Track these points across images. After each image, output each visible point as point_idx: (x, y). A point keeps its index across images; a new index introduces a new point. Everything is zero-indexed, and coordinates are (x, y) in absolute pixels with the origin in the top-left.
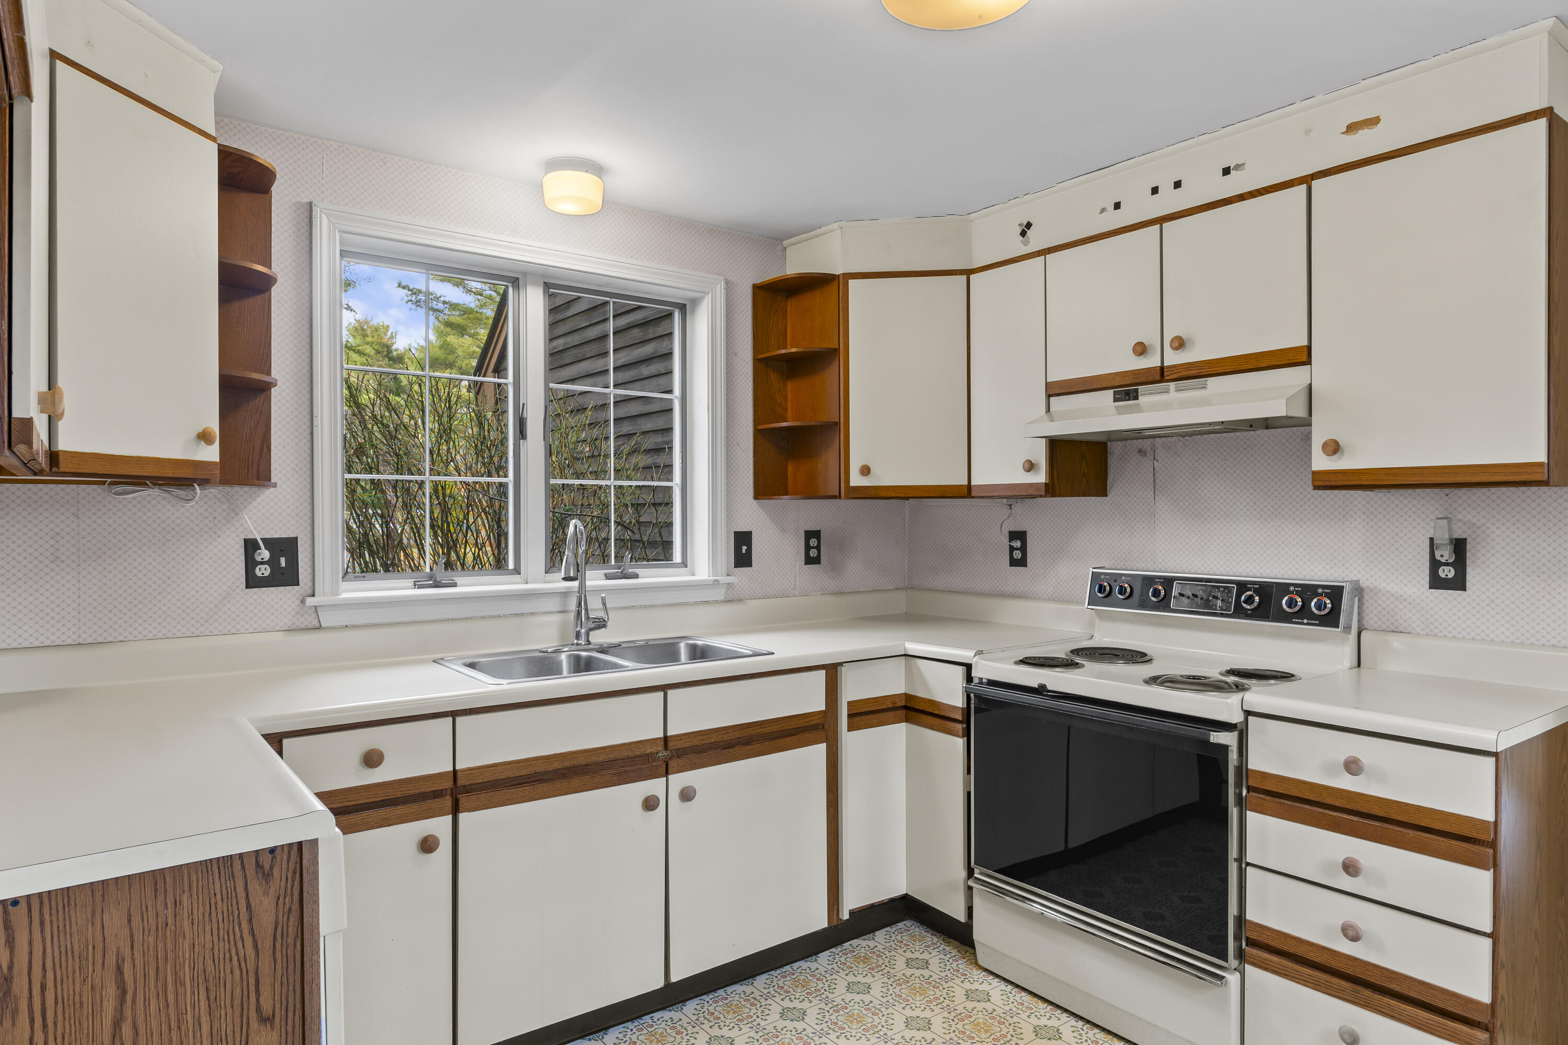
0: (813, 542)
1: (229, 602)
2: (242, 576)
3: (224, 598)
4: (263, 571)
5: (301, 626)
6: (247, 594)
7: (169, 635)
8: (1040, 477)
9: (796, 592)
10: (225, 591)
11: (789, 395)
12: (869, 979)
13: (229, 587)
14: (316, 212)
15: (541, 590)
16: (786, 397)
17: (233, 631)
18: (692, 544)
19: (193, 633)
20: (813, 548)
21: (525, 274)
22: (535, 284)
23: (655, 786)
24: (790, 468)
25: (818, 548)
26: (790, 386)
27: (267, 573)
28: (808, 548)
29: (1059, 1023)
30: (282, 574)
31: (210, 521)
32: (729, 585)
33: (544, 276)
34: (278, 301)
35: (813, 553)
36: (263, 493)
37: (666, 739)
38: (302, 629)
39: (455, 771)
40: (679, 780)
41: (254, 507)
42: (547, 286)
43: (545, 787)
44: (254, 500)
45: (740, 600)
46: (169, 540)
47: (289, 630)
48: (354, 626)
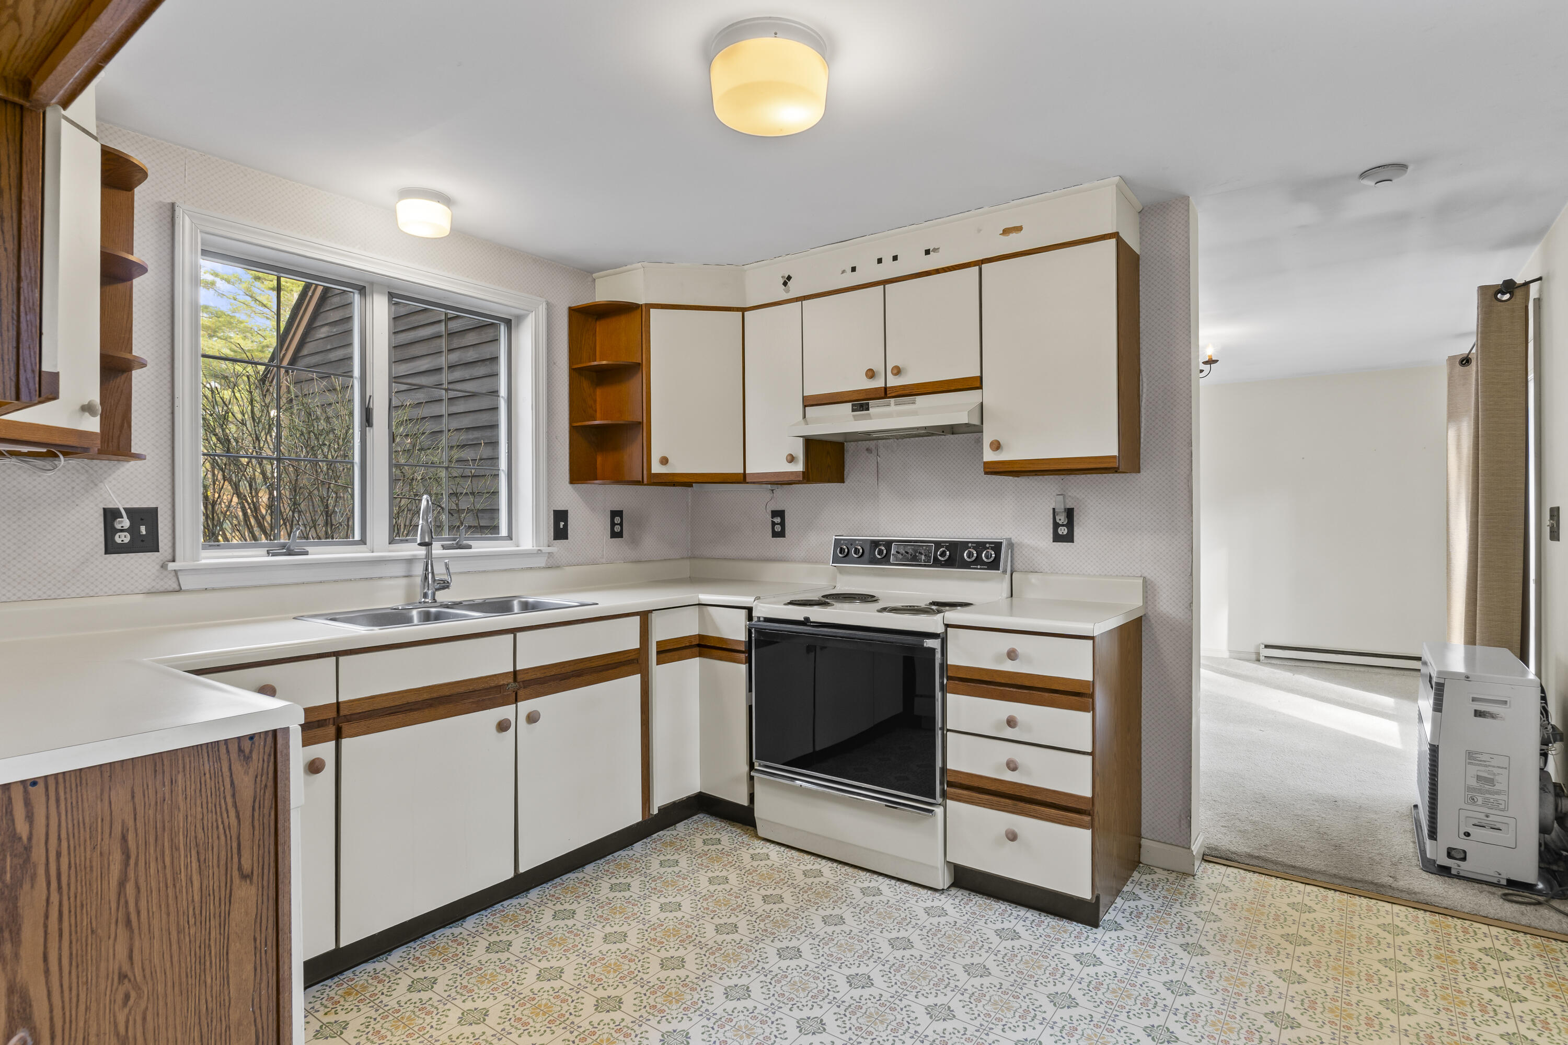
0: (618, 520)
1: (87, 566)
2: (101, 542)
3: (83, 563)
4: (123, 538)
5: (162, 589)
6: (105, 559)
7: (25, 598)
8: (799, 467)
9: (604, 560)
10: (83, 556)
11: (598, 399)
12: (676, 857)
13: (88, 553)
14: (179, 212)
15: (390, 557)
16: (595, 401)
17: (91, 594)
18: (517, 520)
19: (50, 596)
20: (617, 524)
21: (372, 284)
22: (381, 293)
23: (506, 712)
24: (599, 459)
25: (621, 524)
26: (599, 392)
27: (127, 540)
28: (613, 524)
29: (820, 866)
30: (142, 541)
31: (69, 491)
32: (550, 554)
33: (388, 287)
34: (140, 291)
35: (617, 529)
36: (123, 466)
37: (515, 672)
38: (161, 592)
39: (338, 703)
40: (526, 706)
41: (114, 479)
42: (391, 295)
43: (415, 715)
44: (114, 472)
45: (558, 567)
46: (24, 508)
47: (149, 593)
48: (214, 589)
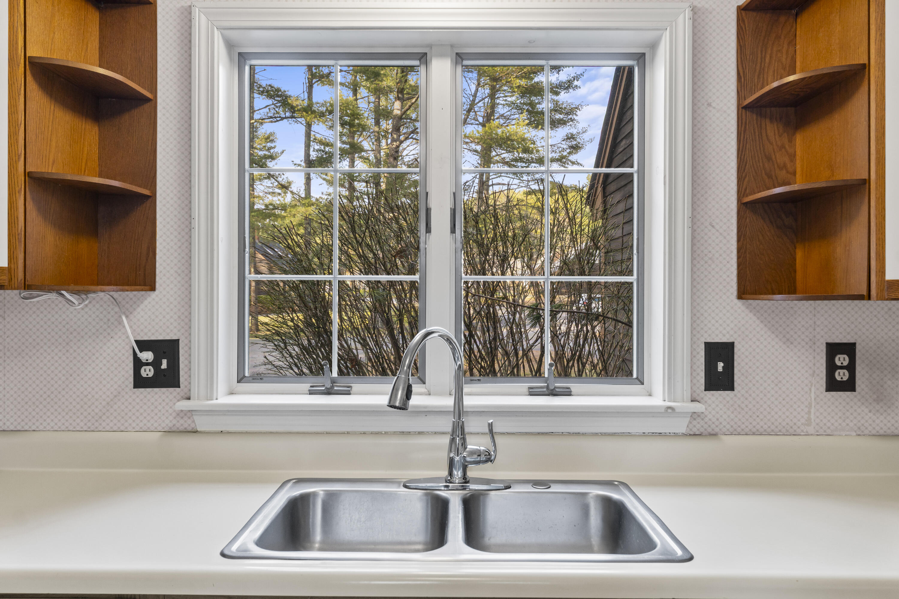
0: (842, 359)
1: (119, 400)
2: (131, 376)
3: (115, 396)
4: (147, 372)
5: (181, 428)
6: (134, 393)
7: (71, 428)
9: (812, 429)
10: (116, 389)
11: (799, 153)
13: (119, 386)
14: (196, 12)
16: (793, 157)
17: (122, 428)
19: (89, 428)
20: (842, 368)
22: (442, 55)
24: (799, 255)
25: (850, 367)
26: (799, 138)
27: (151, 374)
28: (831, 368)
30: (164, 375)
31: (105, 323)
32: (694, 415)
33: (452, 46)
34: (164, 108)
35: (842, 375)
36: (149, 296)
38: (181, 432)
41: (142, 310)
42: (459, 57)
44: (142, 303)
45: (713, 435)
46: (71, 341)
47: (170, 432)
48: (229, 433)
